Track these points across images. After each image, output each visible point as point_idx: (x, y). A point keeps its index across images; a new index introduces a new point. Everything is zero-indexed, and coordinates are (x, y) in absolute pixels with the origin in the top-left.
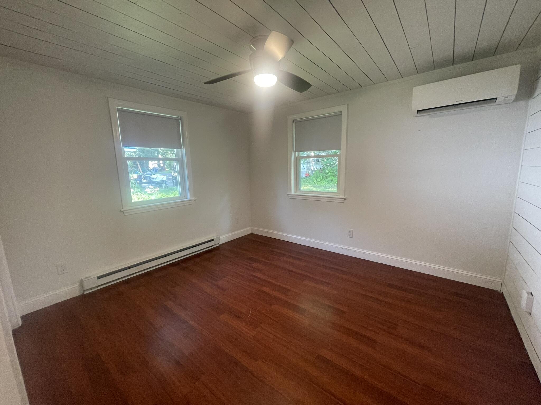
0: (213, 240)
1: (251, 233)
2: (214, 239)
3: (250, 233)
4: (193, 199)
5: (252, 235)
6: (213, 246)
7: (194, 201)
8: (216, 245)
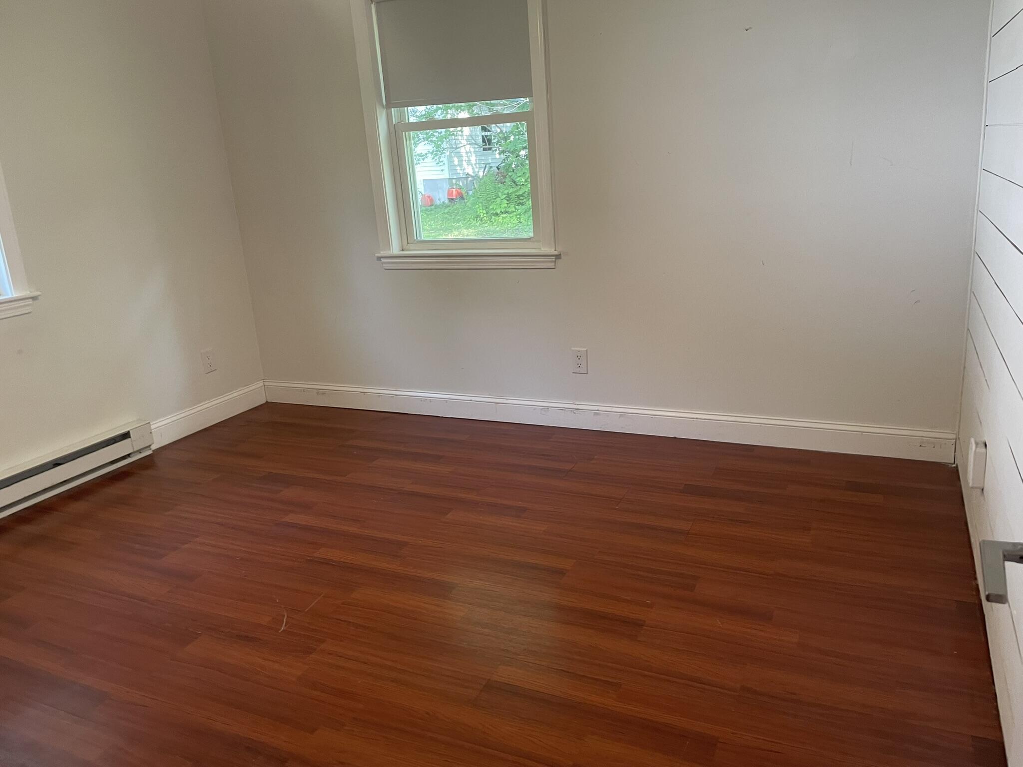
0: (126, 436)
1: (267, 402)
2: (129, 432)
3: (264, 402)
4: (26, 293)
5: (268, 406)
6: (129, 455)
7: (30, 302)
8: (140, 451)
